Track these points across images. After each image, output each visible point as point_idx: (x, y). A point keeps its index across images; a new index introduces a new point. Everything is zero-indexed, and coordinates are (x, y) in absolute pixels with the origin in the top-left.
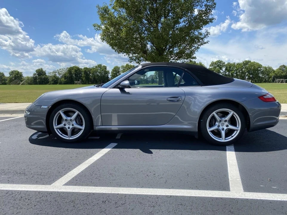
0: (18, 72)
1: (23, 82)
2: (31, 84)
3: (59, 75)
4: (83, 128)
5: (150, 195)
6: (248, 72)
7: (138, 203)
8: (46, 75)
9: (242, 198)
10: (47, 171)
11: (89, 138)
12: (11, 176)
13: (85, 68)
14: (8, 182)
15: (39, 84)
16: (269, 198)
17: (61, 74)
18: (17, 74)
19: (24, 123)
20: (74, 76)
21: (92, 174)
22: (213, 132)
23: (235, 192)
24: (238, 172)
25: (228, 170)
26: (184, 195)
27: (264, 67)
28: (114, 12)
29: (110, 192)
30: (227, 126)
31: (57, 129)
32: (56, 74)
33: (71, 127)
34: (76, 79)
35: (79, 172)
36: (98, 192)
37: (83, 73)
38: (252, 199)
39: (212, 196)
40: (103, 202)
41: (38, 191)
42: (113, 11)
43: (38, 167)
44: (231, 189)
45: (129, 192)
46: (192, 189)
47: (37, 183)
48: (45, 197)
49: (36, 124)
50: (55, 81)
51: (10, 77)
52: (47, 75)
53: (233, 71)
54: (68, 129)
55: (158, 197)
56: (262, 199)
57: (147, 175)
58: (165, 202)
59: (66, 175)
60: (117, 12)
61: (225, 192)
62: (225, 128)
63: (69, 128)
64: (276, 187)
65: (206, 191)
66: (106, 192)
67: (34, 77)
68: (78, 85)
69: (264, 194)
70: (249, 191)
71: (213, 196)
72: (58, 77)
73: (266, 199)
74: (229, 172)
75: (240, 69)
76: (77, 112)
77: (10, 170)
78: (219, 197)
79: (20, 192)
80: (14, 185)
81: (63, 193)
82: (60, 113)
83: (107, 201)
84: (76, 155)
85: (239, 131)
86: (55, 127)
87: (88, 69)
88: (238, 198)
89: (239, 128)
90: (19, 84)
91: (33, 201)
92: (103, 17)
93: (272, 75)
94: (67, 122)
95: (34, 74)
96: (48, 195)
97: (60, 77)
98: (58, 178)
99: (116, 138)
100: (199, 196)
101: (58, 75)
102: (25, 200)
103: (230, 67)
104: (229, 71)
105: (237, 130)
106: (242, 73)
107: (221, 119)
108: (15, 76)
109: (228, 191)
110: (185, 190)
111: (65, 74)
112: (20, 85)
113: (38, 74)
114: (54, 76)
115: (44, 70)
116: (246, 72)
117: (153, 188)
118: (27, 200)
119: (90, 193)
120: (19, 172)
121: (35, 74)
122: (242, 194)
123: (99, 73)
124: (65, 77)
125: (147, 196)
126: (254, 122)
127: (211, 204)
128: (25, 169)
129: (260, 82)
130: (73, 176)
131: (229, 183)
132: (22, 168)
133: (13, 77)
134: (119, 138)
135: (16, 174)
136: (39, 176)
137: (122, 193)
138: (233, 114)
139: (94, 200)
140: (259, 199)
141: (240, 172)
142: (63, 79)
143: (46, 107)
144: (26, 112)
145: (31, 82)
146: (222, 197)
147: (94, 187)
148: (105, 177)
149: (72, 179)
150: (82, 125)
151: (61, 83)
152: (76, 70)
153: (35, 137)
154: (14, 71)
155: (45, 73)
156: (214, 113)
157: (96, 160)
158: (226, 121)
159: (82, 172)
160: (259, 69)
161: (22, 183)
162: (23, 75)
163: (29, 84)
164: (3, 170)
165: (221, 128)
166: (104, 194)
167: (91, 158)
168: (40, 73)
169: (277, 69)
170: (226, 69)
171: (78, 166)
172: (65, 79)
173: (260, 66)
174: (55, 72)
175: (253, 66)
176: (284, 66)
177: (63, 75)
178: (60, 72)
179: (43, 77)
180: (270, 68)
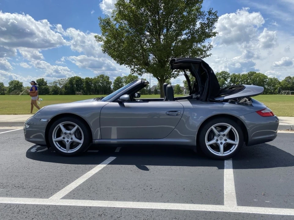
0: (19, 82)
1: (22, 92)
3: (60, 85)
4: (82, 142)
5: (145, 209)
6: (253, 83)
7: (133, 216)
9: (235, 212)
10: (45, 184)
11: (89, 151)
12: (9, 190)
13: (86, 79)
14: (7, 195)
16: (261, 212)
17: (62, 84)
18: (17, 84)
19: (23, 136)
20: (75, 87)
21: (89, 188)
22: (211, 146)
23: (229, 206)
24: (234, 186)
25: (224, 184)
26: (179, 209)
28: (116, 24)
29: (106, 206)
30: (226, 140)
31: (56, 141)
33: (70, 140)
34: (77, 89)
35: (77, 186)
36: (94, 206)
37: (85, 83)
38: (245, 213)
39: (205, 210)
40: (99, 215)
41: (36, 205)
42: (115, 22)
43: (36, 181)
44: (225, 203)
45: (125, 206)
46: (187, 203)
47: (35, 196)
48: (43, 210)
49: (34, 137)
50: (55, 92)
51: (9, 87)
52: (48, 85)
53: (238, 83)
54: (66, 143)
55: (153, 211)
56: (254, 213)
57: (144, 189)
58: (159, 216)
59: (64, 189)
60: (119, 24)
61: (219, 205)
62: (224, 142)
63: (68, 141)
64: (269, 202)
65: (200, 205)
66: (102, 206)
68: (79, 95)
69: (257, 208)
70: (242, 205)
71: (207, 210)
72: (59, 87)
73: (258, 213)
74: (225, 186)
75: (245, 80)
76: (77, 126)
77: (8, 184)
78: (212, 210)
79: (18, 206)
80: (13, 199)
81: (61, 206)
82: (59, 126)
83: (103, 215)
84: (75, 169)
85: (237, 146)
86: (54, 140)
87: (89, 79)
88: (231, 212)
89: (237, 142)
90: (18, 94)
91: (31, 215)
92: (104, 29)
93: (278, 86)
94: (67, 135)
96: (46, 208)
97: (60, 87)
98: (56, 192)
99: (115, 152)
100: (194, 210)
101: (58, 86)
102: (23, 213)
103: (235, 78)
104: (234, 82)
105: (235, 145)
106: (248, 84)
107: (219, 133)
108: (15, 86)
109: (222, 205)
110: (180, 204)
111: (66, 85)
112: (20, 95)
113: (39, 84)
114: (55, 87)
115: (45, 81)
117: (148, 202)
118: (24, 214)
119: (87, 207)
120: (17, 186)
122: (235, 208)
123: (101, 83)
124: (66, 87)
125: (142, 209)
126: (252, 136)
127: (204, 218)
128: (24, 182)
129: (266, 94)
130: (71, 190)
131: (224, 197)
132: (21, 182)
133: (12, 87)
134: (118, 151)
135: (15, 188)
136: (37, 190)
137: (118, 207)
138: (232, 128)
139: (91, 214)
140: (251, 213)
141: (235, 186)
142: (64, 89)
143: (45, 120)
144: (25, 125)
146: (216, 211)
147: (91, 201)
148: (102, 191)
149: (69, 193)
150: (80, 139)
151: (61, 94)
152: (77, 80)
153: (33, 150)
154: (14, 81)
155: (46, 84)
156: (213, 127)
157: (94, 174)
158: (224, 135)
159: (80, 186)
160: (264, 80)
161: (21, 196)
162: (23, 85)
164: (2, 183)
165: (219, 142)
166: (100, 207)
167: (89, 172)
168: (41, 83)
169: (283, 81)
171: (76, 180)
172: (66, 89)
173: (265, 77)
174: (56, 83)
175: (258, 77)
176: (290, 78)
177: (64, 85)
178: (61, 83)
179: (43, 87)
180: (276, 80)
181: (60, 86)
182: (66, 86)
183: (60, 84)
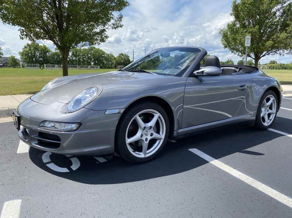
6: (93, 58)
27: (107, 54)
53: (80, 57)
75: (86, 55)
93: (114, 61)
103: (76, 52)
104: (76, 56)
106: (88, 58)
116: (92, 59)
129: (105, 68)
160: (103, 56)
169: (117, 57)
170: (73, 54)
173: (103, 53)
175: (97, 52)
176: (122, 54)
180: (112, 56)
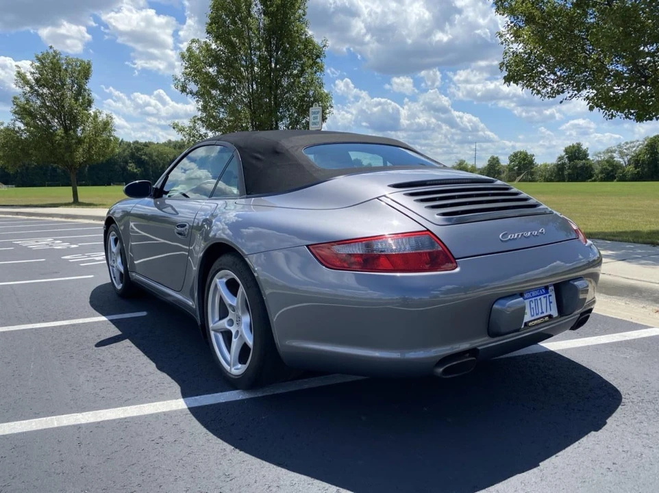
0: (526, 155)
2: (551, 181)
3: (622, 157)
8: (588, 159)
15: (569, 181)
17: (627, 155)
18: (524, 160)
32: (615, 155)
50: (608, 174)
51: (509, 165)
52: (591, 159)
67: (558, 165)
72: (619, 162)
95: (559, 158)
97: (622, 162)
101: (617, 158)
108: (520, 163)
111: (638, 155)
113: (568, 158)
114: (608, 161)
115: (584, 147)
121: (561, 158)
124: (636, 162)
133: (514, 166)
142: (631, 168)
145: (551, 175)
151: (623, 179)
154: (518, 152)
155: (585, 155)
162: (535, 161)
163: (547, 181)
168: (575, 153)
172: (636, 168)
174: (611, 152)
177: (633, 157)
178: (625, 150)
179: (580, 163)
181: (621, 160)
182: (637, 160)
183: (622, 154)
